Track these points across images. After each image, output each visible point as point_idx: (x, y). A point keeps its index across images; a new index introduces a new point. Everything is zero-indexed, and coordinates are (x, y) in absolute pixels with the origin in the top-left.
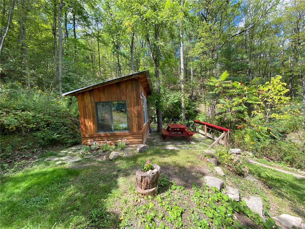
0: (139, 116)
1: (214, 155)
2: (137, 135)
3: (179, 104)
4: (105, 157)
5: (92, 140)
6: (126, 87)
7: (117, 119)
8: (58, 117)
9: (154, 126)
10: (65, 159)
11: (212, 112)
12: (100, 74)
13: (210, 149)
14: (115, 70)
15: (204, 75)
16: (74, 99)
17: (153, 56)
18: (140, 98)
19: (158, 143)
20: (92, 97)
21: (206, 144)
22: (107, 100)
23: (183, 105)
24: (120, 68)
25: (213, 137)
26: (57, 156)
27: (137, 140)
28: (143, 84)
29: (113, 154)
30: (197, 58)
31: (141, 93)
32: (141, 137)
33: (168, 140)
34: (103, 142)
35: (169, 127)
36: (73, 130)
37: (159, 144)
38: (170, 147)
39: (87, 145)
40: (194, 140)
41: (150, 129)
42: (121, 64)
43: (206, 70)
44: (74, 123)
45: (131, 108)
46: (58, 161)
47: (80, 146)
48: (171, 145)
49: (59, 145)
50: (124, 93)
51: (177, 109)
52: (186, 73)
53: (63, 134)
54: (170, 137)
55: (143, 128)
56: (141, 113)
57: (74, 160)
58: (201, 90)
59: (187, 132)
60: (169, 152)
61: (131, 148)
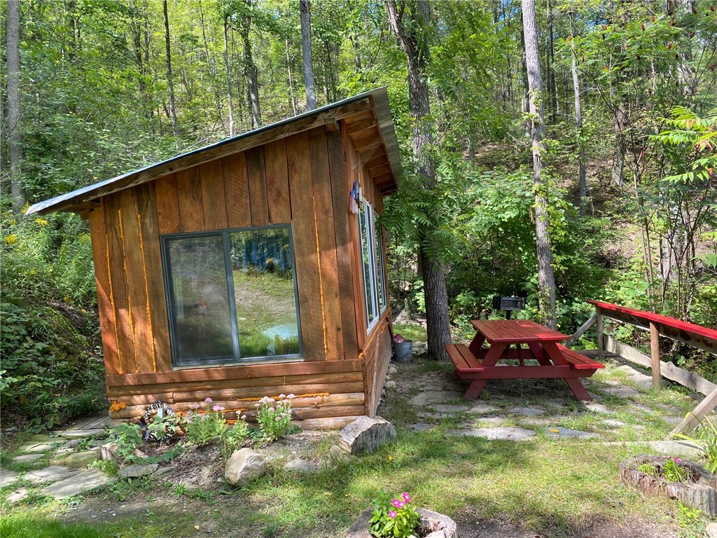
0: (347, 287)
1: (700, 468)
2: (342, 376)
3: (520, 229)
4: (206, 471)
5: (150, 397)
6: (291, 166)
7: (248, 304)
8: (8, 300)
9: (413, 330)
10: (43, 480)
11: (678, 260)
12: (173, 110)
13: (678, 438)
14: (235, 89)
15: (634, 92)
16: (71, 224)
17: (399, 22)
18: (350, 213)
19: (432, 411)
20: (149, 212)
21: (658, 413)
22: (208, 227)
23: (541, 232)
24: (254, 78)
25: (692, 380)
26: (10, 469)
27: (340, 398)
28: (361, 149)
29: (241, 462)
30: (598, 18)
31: (354, 188)
32: (359, 385)
33: (479, 398)
34: (196, 405)
35: (480, 338)
36: (69, 353)
37: (441, 413)
38: (492, 429)
39: (129, 418)
40: (602, 395)
41: (394, 347)
42: (258, 62)
43: (643, 71)
44: (73, 322)
45: (313, 257)
46: (14, 488)
47: (101, 422)
48: (492, 420)
49: (14, 421)
50: (279, 194)
51: (513, 249)
52: (551, 88)
53: (31, 372)
54: (490, 382)
55: (364, 341)
56: (358, 280)
57: (79, 486)
58: (623, 159)
59: (568, 359)
60: (488, 453)
61: (315, 433)
